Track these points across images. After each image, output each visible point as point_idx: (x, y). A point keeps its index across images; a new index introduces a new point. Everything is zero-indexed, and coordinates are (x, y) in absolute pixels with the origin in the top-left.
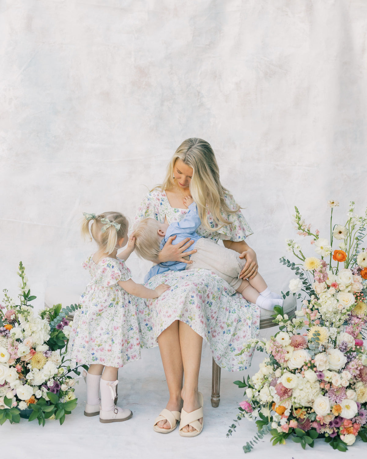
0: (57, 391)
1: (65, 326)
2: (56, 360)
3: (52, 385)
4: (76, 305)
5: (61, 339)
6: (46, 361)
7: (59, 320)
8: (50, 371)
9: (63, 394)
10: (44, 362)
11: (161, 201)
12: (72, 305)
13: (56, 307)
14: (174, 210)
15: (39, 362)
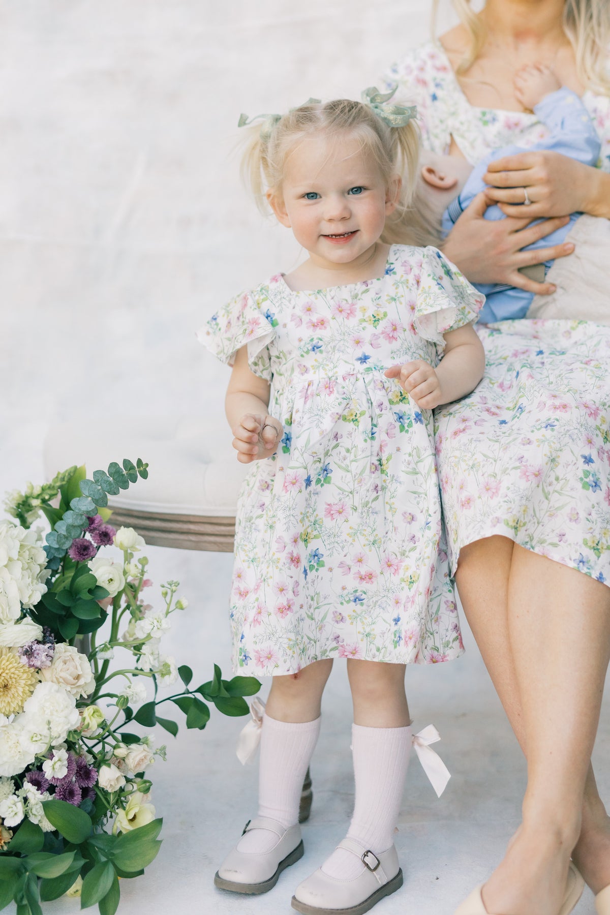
0: (85, 792)
1: (102, 547)
2: (70, 679)
3: (62, 773)
4: (127, 463)
5: (86, 596)
6: (34, 681)
7: (74, 527)
8: (49, 723)
9: (108, 803)
10: (27, 688)
11: (432, 89)
12: (113, 465)
13: (63, 479)
14: (479, 115)
15: (6, 686)
